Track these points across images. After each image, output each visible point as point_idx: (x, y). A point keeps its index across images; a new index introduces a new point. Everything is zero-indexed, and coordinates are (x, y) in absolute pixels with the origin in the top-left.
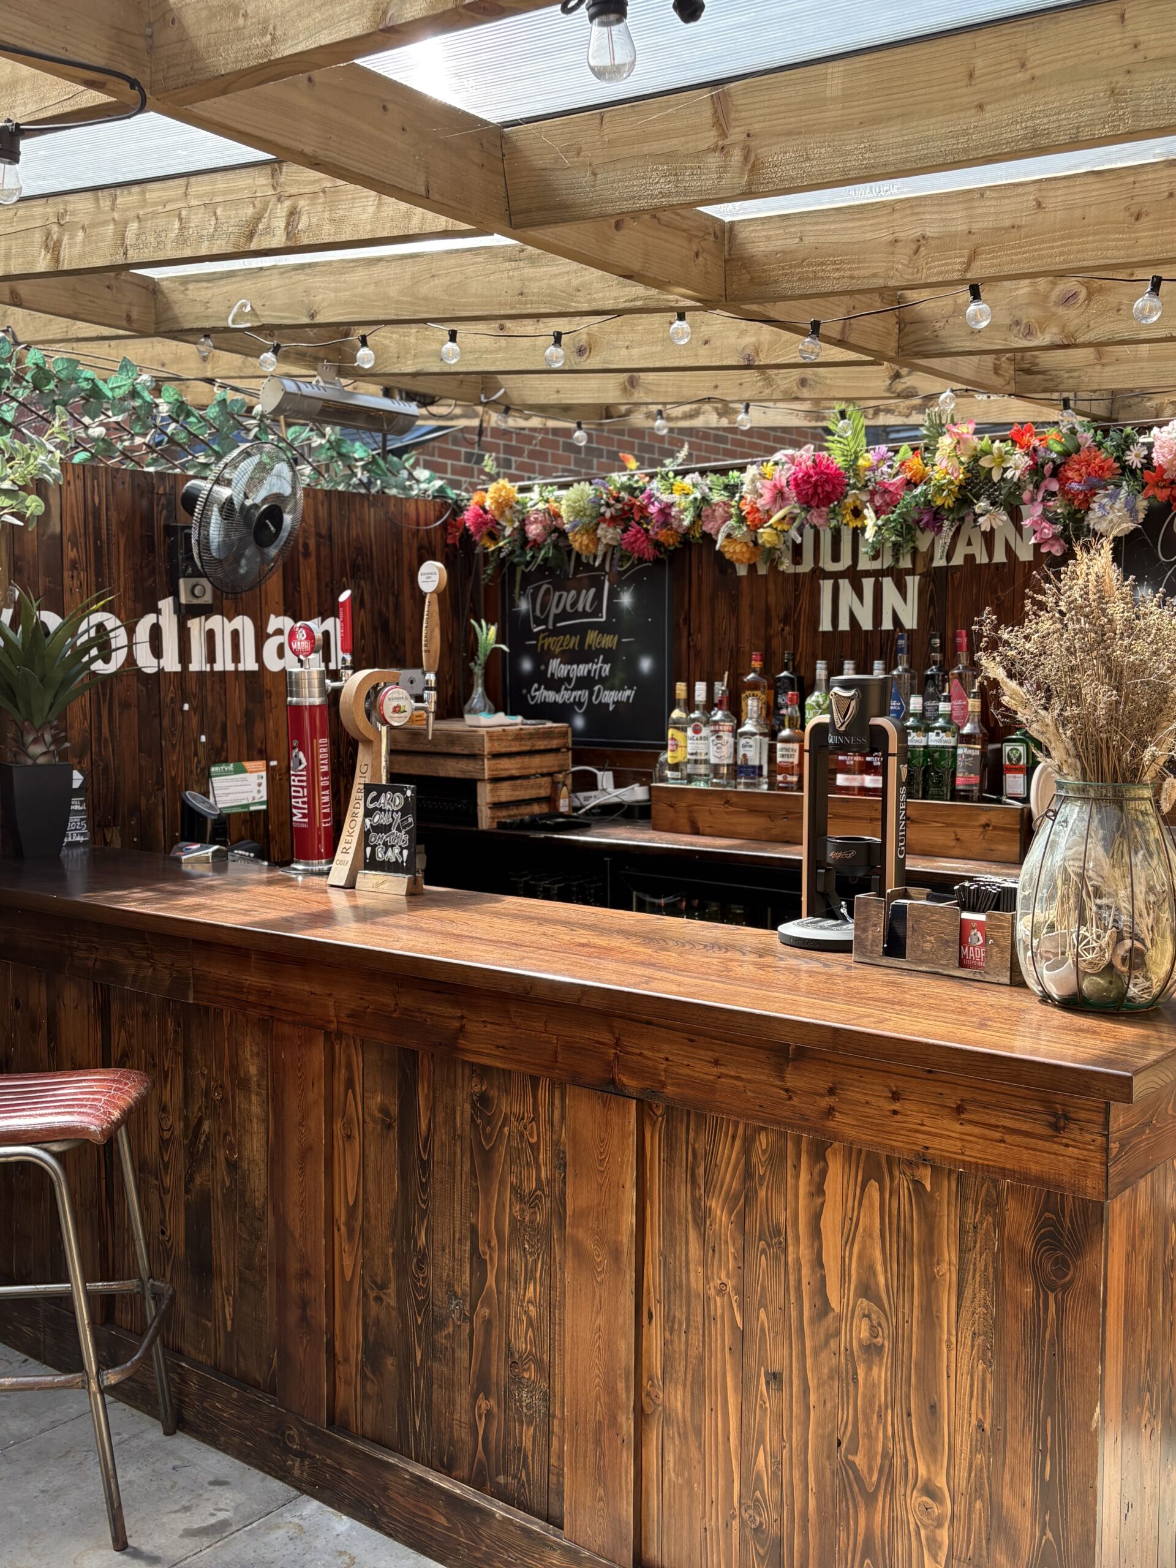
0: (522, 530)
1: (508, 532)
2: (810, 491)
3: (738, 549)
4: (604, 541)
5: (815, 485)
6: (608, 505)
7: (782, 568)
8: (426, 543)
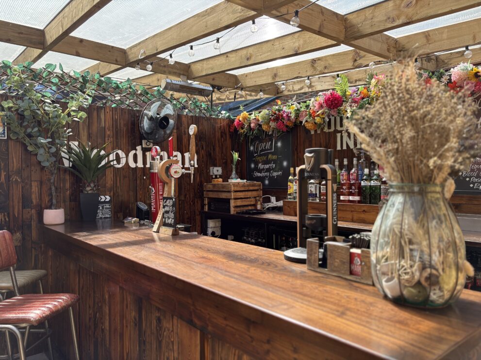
0: (249, 125)
1: (246, 127)
2: (330, 104)
3: (310, 125)
4: (272, 127)
5: (332, 102)
6: (272, 116)
7: (324, 130)
8: (223, 131)
